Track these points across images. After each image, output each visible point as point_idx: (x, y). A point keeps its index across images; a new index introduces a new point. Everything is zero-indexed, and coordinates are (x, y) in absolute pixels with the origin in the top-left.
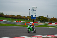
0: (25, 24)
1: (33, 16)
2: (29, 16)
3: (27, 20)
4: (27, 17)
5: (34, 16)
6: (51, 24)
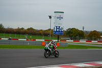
0: (43, 44)
1: (57, 28)
2: (50, 29)
4: (46, 30)
5: (59, 29)
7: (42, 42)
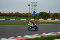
0: (25, 22)
1: (33, 12)
2: (29, 13)
3: (27, 18)
4: (27, 14)
5: (35, 12)
6: (54, 20)
7: (24, 21)
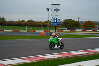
0: (42, 34)
2: (48, 21)
3: (45, 28)
4: (45, 22)
